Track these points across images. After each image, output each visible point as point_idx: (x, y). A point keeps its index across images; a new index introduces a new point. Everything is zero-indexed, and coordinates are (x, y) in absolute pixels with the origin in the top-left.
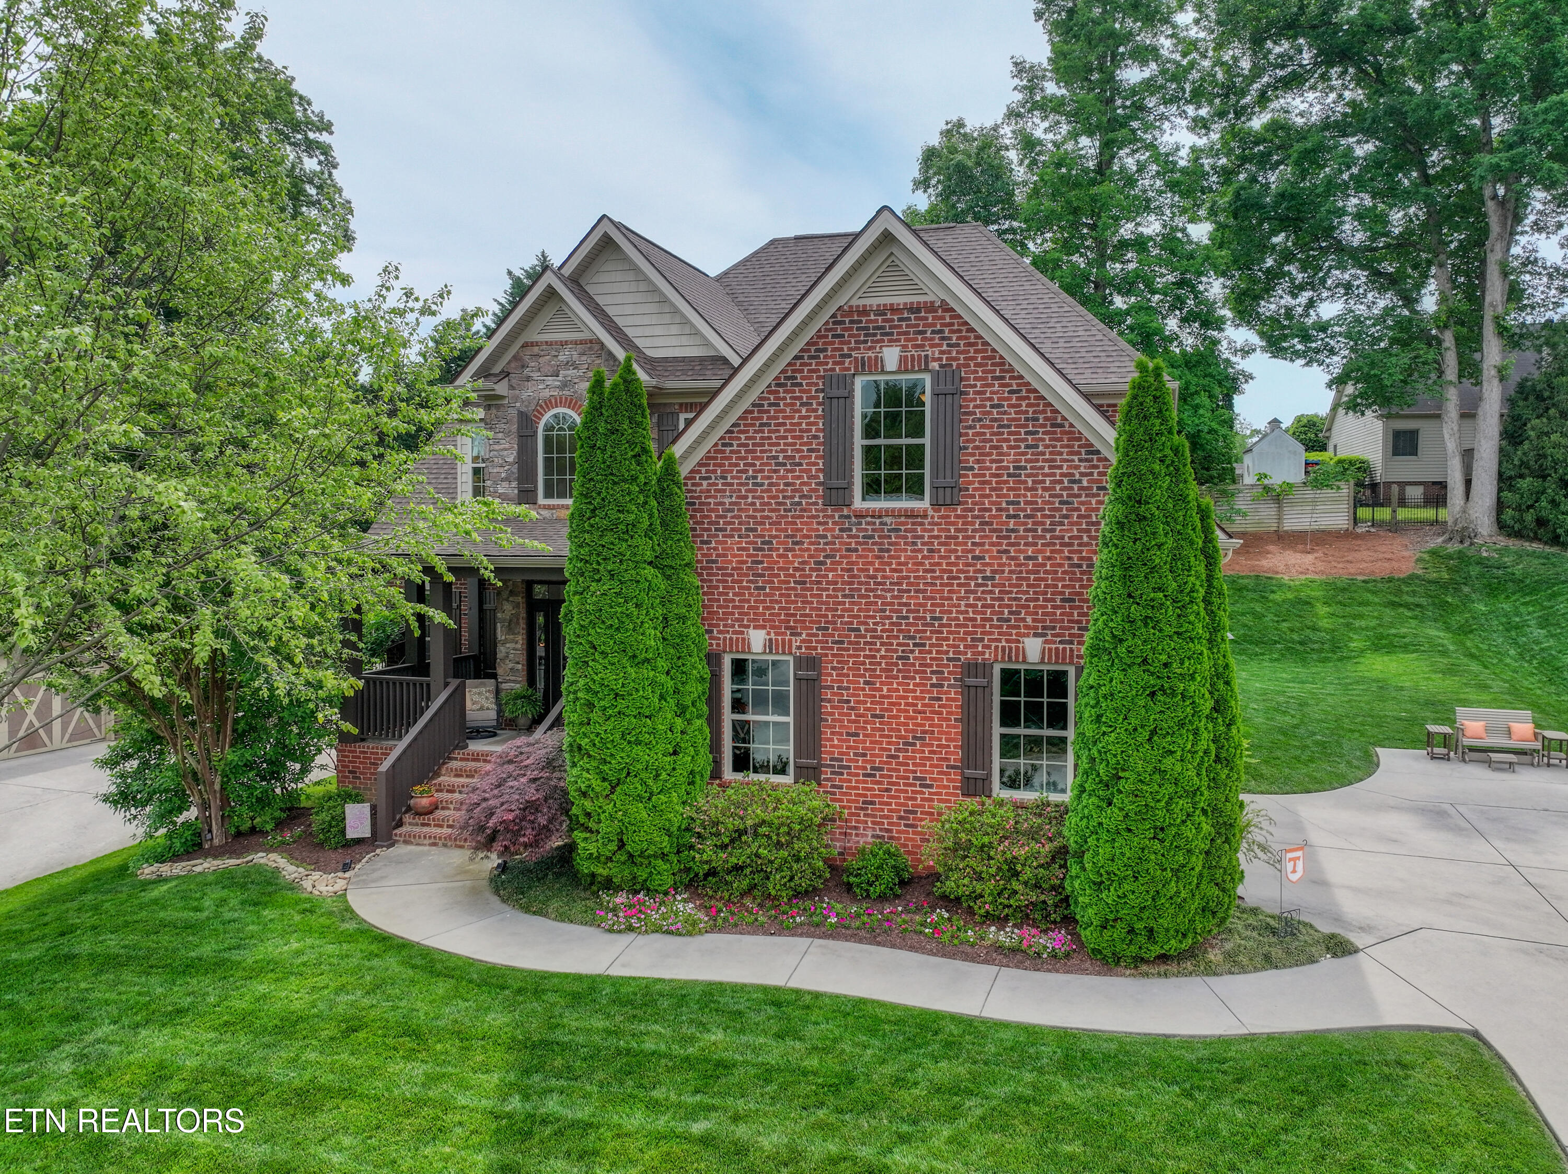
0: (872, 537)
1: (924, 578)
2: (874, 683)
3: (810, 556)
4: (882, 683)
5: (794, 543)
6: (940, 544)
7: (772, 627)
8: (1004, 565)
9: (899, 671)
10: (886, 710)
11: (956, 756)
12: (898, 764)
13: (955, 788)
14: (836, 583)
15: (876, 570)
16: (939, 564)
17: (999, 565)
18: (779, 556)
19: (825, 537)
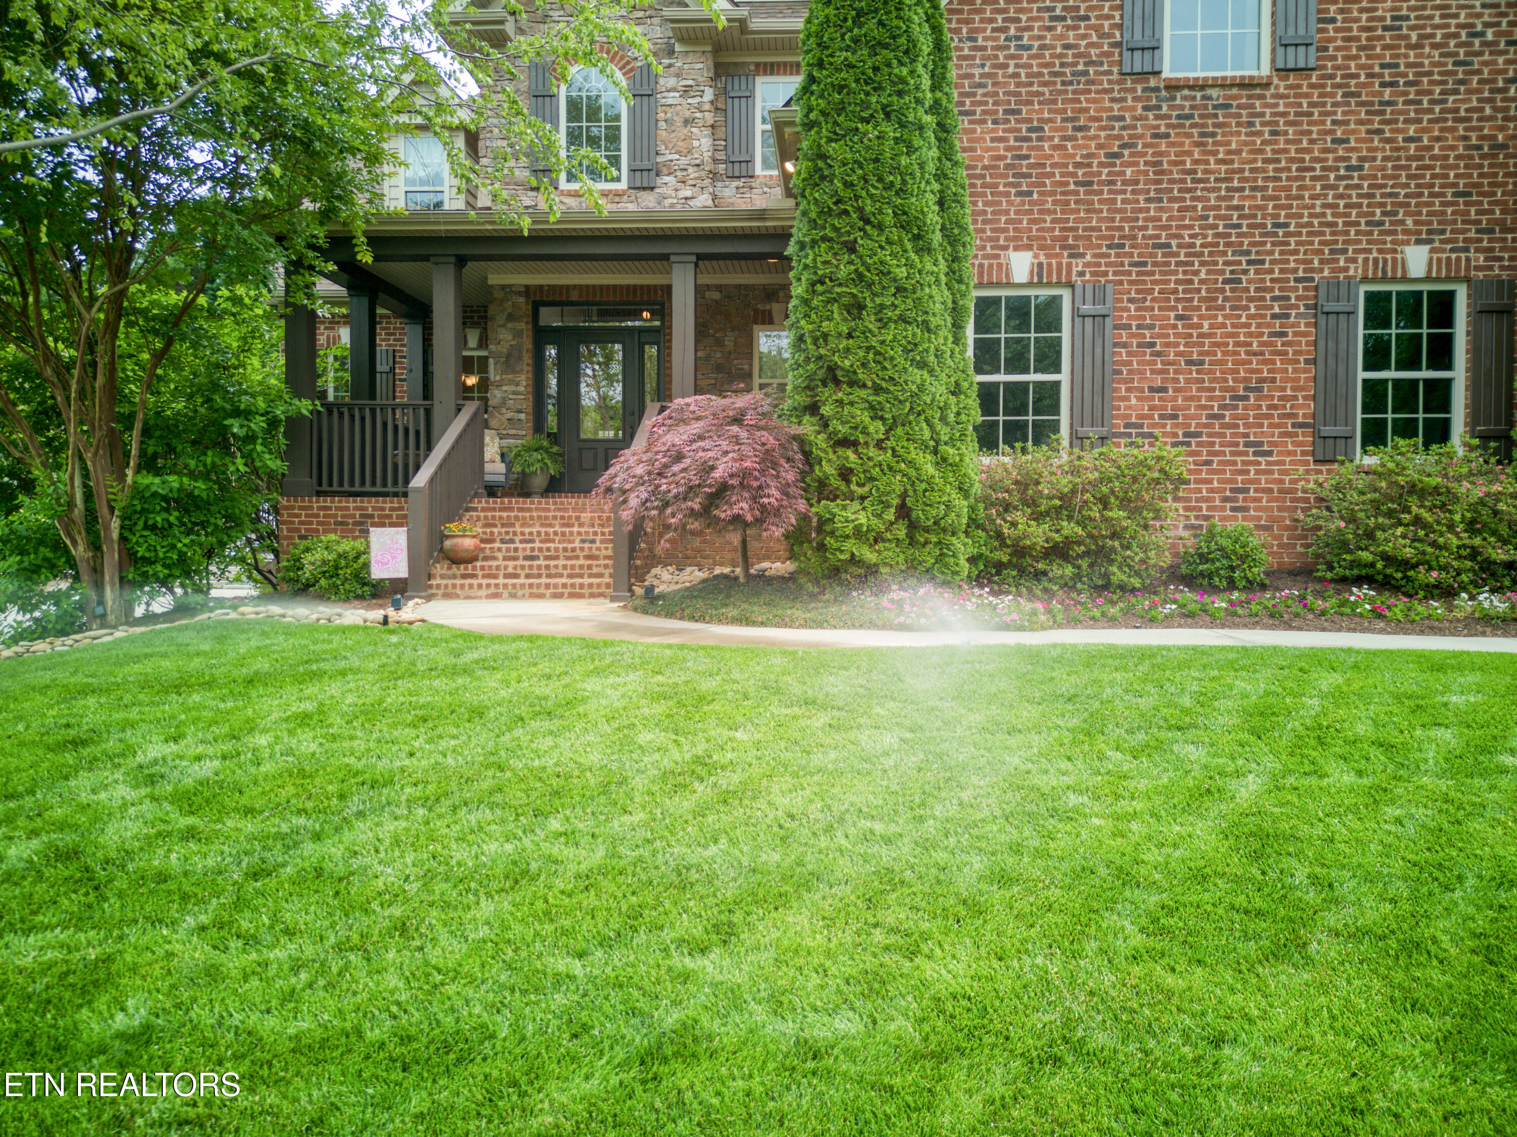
0: (1191, 116)
1: (1264, 170)
2: (1190, 318)
3: (1100, 146)
4: (1201, 317)
5: (1076, 129)
6: (1287, 123)
7: (1041, 248)
8: (1375, 149)
9: (1225, 299)
10: (1208, 353)
11: (1304, 410)
12: (1222, 426)
13: (1303, 453)
14: (1137, 182)
15: (1196, 162)
16: (1286, 151)
17: (1369, 150)
18: (1054, 148)
19: (1122, 118)
